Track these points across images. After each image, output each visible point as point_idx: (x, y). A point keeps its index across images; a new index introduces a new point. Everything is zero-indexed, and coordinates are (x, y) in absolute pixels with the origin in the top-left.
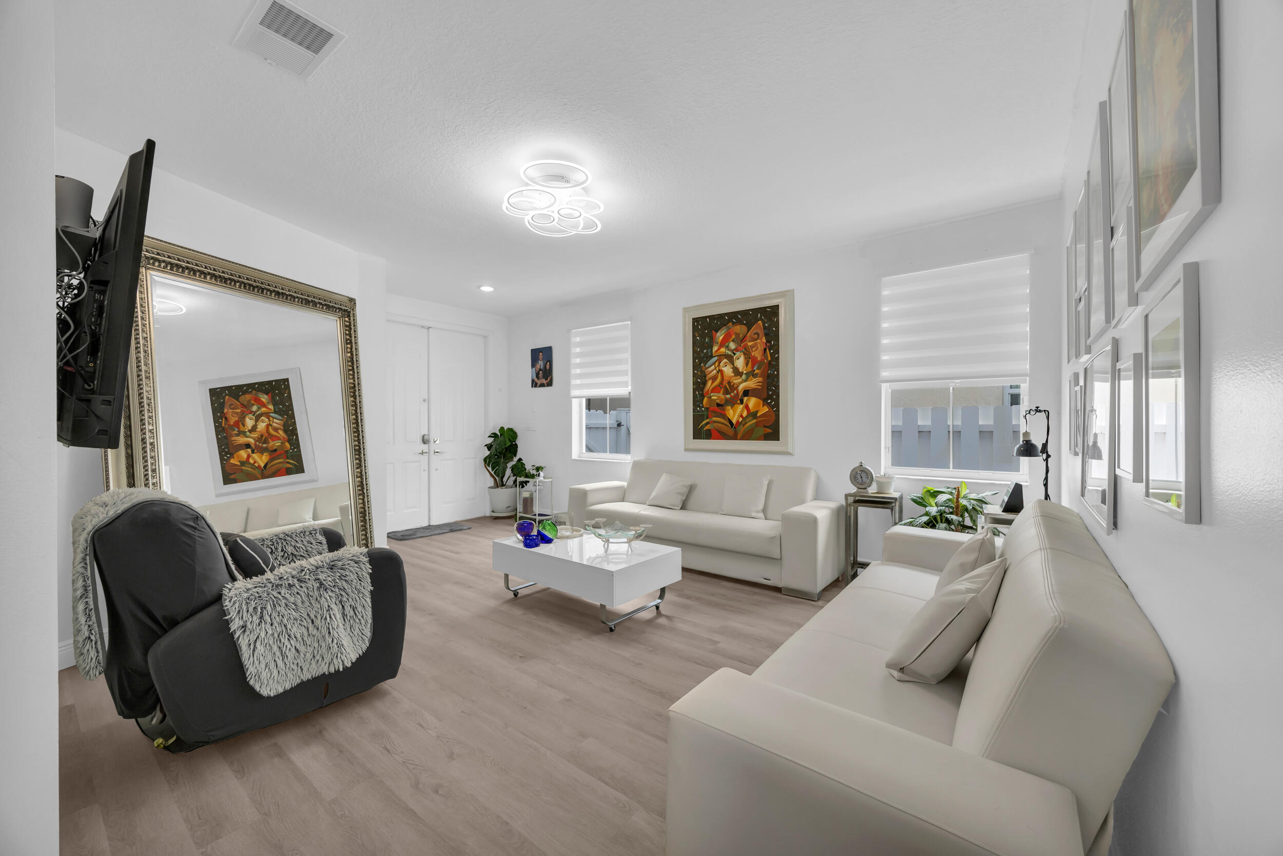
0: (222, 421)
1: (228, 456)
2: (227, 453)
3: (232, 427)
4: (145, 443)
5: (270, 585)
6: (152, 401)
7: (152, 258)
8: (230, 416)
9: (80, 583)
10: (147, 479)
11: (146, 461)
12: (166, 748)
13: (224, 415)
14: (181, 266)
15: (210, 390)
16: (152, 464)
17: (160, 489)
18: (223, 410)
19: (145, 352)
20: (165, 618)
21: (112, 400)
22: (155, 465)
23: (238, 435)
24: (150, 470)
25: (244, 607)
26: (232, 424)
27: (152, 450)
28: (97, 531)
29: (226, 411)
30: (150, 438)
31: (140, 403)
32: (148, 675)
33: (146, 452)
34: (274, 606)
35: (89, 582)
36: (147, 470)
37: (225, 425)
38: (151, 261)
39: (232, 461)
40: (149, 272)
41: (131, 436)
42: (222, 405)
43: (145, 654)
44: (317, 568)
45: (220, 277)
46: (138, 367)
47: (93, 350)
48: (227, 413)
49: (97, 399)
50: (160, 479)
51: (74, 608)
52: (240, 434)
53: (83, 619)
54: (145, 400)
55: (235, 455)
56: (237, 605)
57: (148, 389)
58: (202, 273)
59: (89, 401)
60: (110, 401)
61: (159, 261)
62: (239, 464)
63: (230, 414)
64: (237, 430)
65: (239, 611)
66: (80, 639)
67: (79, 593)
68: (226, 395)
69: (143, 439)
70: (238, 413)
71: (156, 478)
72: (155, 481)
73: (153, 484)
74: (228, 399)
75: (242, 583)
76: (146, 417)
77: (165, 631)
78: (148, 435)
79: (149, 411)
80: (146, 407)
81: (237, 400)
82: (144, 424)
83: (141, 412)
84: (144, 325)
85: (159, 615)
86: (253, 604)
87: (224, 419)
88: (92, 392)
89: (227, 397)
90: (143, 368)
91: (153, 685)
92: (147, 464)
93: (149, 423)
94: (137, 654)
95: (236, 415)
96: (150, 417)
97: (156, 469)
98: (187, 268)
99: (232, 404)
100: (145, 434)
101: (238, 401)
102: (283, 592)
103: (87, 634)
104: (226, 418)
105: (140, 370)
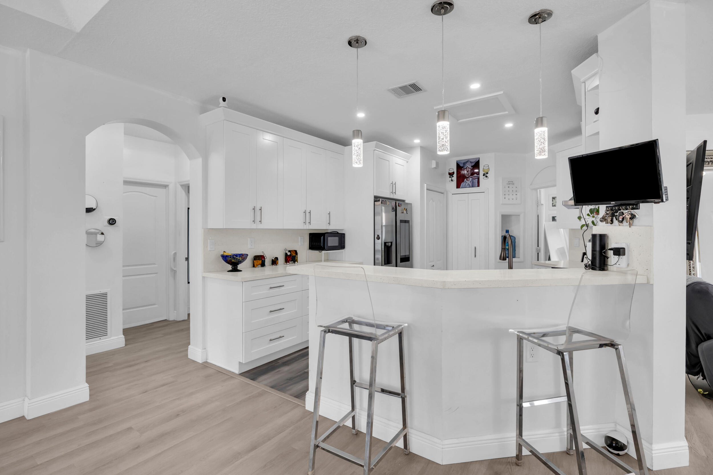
10: (690, 272)
12: (703, 395)
16: (693, 264)
17: (696, 276)
21: (691, 243)
22: (694, 265)
24: (692, 267)
32: (698, 357)
36: (690, 267)
43: (697, 347)
50: (696, 272)
60: (690, 243)
71: (695, 271)
72: (694, 273)
73: (693, 274)
77: (705, 340)
91: (700, 362)
92: (690, 264)
97: (694, 267)
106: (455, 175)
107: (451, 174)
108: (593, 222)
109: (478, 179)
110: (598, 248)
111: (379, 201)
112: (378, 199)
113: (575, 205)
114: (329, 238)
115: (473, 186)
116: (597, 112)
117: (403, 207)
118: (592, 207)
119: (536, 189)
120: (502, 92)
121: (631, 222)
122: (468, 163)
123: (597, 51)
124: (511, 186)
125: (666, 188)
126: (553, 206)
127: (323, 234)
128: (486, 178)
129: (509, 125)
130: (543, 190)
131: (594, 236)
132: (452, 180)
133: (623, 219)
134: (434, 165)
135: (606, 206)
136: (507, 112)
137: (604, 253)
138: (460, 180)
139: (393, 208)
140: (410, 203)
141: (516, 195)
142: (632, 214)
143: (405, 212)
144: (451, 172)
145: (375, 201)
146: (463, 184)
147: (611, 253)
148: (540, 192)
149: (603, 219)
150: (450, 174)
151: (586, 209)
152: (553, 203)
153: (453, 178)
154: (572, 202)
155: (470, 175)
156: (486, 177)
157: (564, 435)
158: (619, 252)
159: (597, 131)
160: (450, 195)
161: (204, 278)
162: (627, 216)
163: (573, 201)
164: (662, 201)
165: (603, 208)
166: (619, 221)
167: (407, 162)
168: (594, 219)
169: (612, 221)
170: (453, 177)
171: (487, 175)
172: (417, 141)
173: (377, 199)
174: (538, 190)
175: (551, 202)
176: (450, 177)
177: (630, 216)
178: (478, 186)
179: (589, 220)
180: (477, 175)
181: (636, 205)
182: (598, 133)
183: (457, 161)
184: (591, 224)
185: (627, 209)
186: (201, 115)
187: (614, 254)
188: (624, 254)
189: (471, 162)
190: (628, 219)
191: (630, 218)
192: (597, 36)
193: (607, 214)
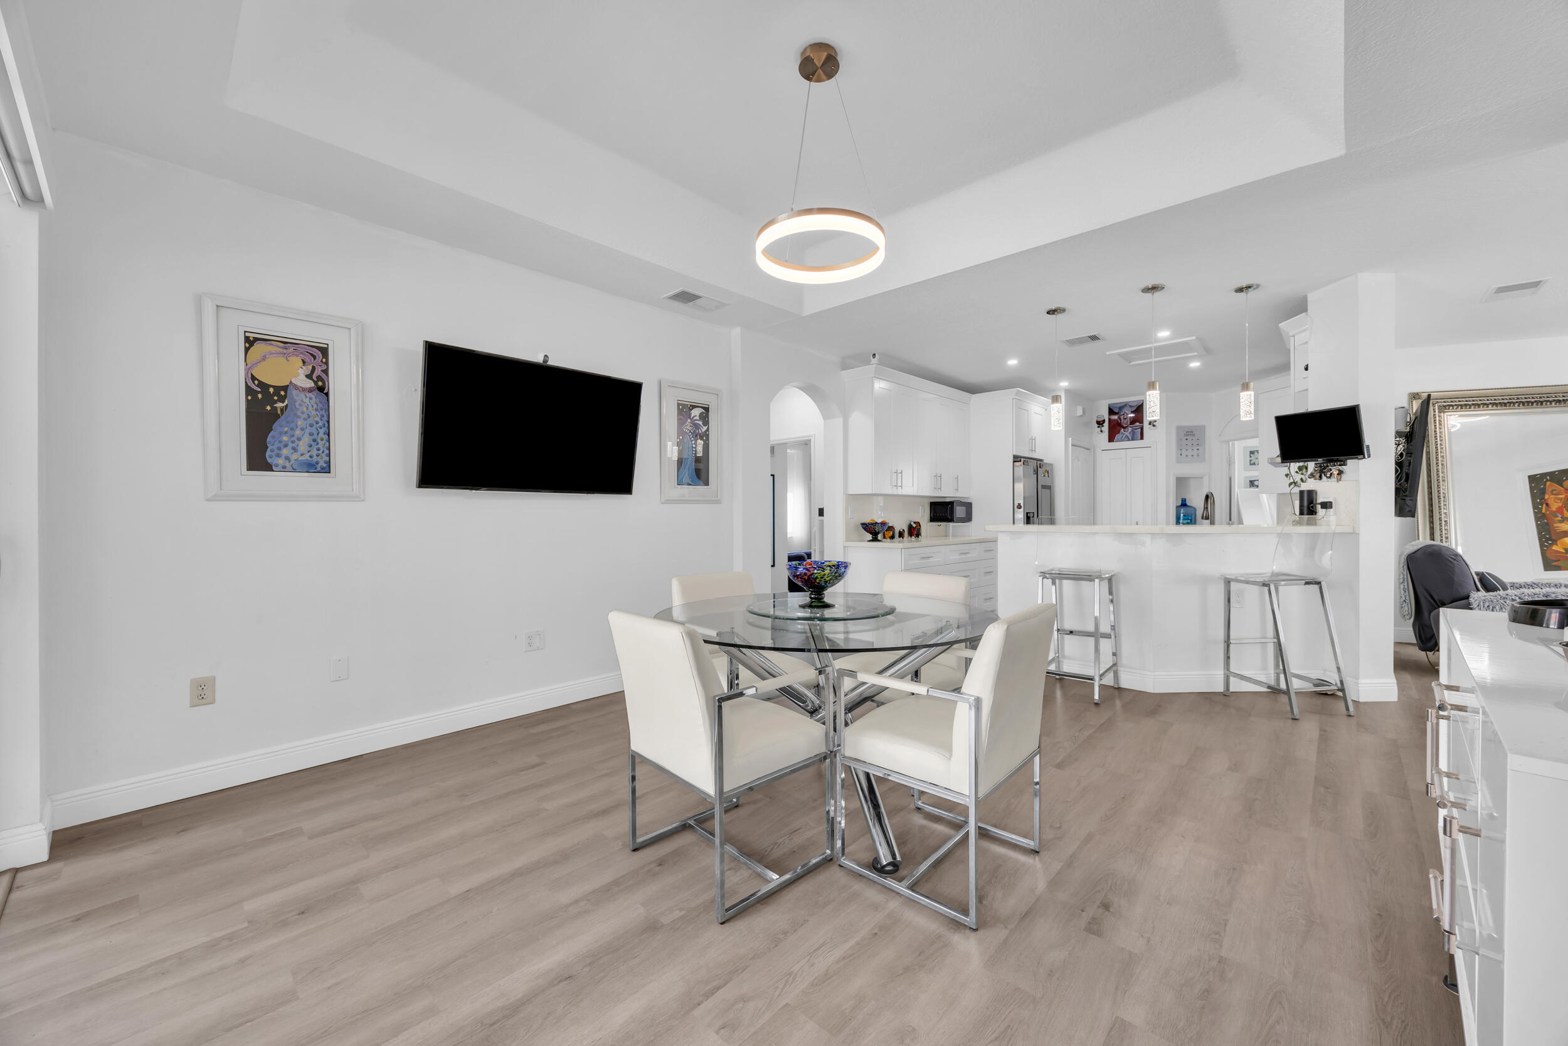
0: (1542, 508)
1: (1550, 542)
2: (1547, 540)
3: (1554, 514)
4: (1441, 521)
5: (1499, 597)
6: (1447, 495)
7: (1448, 405)
8: (1552, 502)
9: (1402, 576)
11: (1442, 532)
13: (1545, 501)
14: (1468, 405)
15: (1530, 477)
18: (1544, 497)
19: (1442, 465)
20: (1439, 601)
23: (1561, 522)
24: (1444, 534)
25: (1482, 604)
26: (1554, 510)
27: (1446, 525)
28: (1409, 555)
29: (1546, 497)
30: (1444, 517)
31: (1439, 496)
32: (1431, 628)
33: (1441, 526)
34: (1501, 608)
35: (1405, 577)
37: (1546, 510)
38: (1447, 407)
39: (1555, 548)
40: (1446, 414)
41: (1432, 516)
42: (1543, 492)
43: (1430, 613)
44: (1535, 594)
45: (1500, 403)
46: (1437, 474)
47: (1407, 480)
48: (1548, 499)
49: (1408, 499)
51: (1400, 588)
52: (1564, 521)
53: (1403, 592)
54: (1442, 495)
55: (1558, 542)
56: (1477, 602)
57: (1444, 488)
58: (1484, 404)
59: (1405, 499)
61: (1453, 406)
62: (1564, 551)
63: (1553, 499)
64: (1560, 516)
65: (1478, 605)
66: (1402, 601)
67: (1401, 580)
68: (1547, 480)
69: (1440, 518)
70: (1562, 498)
74: (1550, 486)
75: (1482, 593)
76: (1442, 505)
77: (1438, 607)
78: (1443, 516)
79: (1444, 501)
80: (1442, 499)
81: (1560, 485)
82: (1441, 509)
83: (1439, 501)
84: (1442, 448)
85: (1436, 598)
86: (1488, 604)
87: (1544, 505)
88: (1406, 496)
89: (1548, 483)
90: (1441, 475)
91: (1434, 633)
93: (1444, 509)
94: (1426, 614)
95: (1559, 501)
96: (1445, 505)
98: (1473, 404)
99: (1555, 490)
100: (1441, 515)
101: (1563, 487)
102: (1508, 602)
103: (1404, 599)
104: (1547, 504)
105: (1439, 477)
106: (1106, 424)
107: (1100, 423)
108: (1302, 480)
109: (1142, 429)
110: (1306, 504)
111: (1020, 461)
112: (1019, 459)
113: (1282, 463)
114: (958, 508)
115: (1133, 439)
116: (1306, 369)
117: (1044, 468)
118: (1301, 464)
119: (1227, 442)
120: (1194, 338)
121: (1339, 477)
122: (1126, 408)
123: (1306, 311)
124: (1190, 438)
125: (1368, 447)
126: (1251, 464)
127: (952, 503)
128: (1153, 428)
129: (1195, 365)
130: (1236, 443)
131: (1302, 492)
132: (1101, 431)
133: (1331, 474)
134: (1080, 412)
135: (1314, 463)
136: (1196, 354)
137: (1312, 507)
138: (1115, 431)
139: (1034, 471)
140: (1050, 462)
141: (1198, 449)
142: (1339, 470)
143: (1046, 474)
144: (1100, 420)
145: (1014, 462)
146: (1117, 437)
147: (1319, 507)
148: (1233, 444)
149: (1312, 476)
150: (1098, 423)
151: (1294, 466)
152: (1250, 461)
153: (1103, 429)
154: (1279, 460)
155: (1129, 423)
156: (1154, 426)
157: (1271, 677)
158: (1326, 505)
159: (1306, 388)
160: (1099, 451)
161: (845, 547)
162: (1334, 472)
163: (1280, 458)
164: (1364, 458)
165: (1311, 466)
166: (1327, 477)
167: (1046, 410)
168: (1303, 476)
169: (1321, 477)
170: (1103, 426)
171: (1155, 423)
172: (1064, 384)
173: (1017, 459)
174: (1231, 443)
175: (1249, 459)
176: (1099, 427)
177: (1337, 472)
178: (1142, 438)
179: (1298, 478)
180: (1140, 423)
181: (1344, 462)
182: (1307, 390)
183: (1109, 405)
184: (1299, 481)
185: (1335, 466)
186: (842, 372)
187: (1322, 508)
188: (1331, 507)
189: (1131, 406)
190: (1336, 475)
191: (1338, 474)
192: (1306, 296)
193: (1315, 471)
